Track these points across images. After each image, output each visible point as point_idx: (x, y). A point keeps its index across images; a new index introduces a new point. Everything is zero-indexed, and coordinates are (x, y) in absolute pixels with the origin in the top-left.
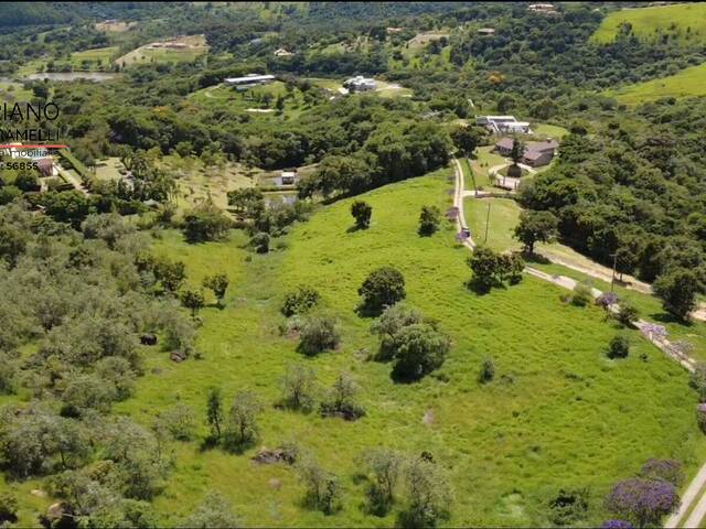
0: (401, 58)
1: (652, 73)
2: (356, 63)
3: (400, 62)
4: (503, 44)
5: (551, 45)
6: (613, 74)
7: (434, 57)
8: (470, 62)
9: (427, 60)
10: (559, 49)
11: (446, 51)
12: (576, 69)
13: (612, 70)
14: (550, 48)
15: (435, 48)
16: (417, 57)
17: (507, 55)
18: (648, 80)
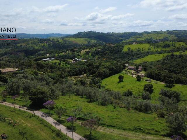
0: (80, 55)
1: (138, 57)
2: (69, 57)
3: (79, 56)
4: (103, 52)
5: (114, 52)
6: (129, 58)
7: (88, 55)
8: (96, 56)
9: (86, 56)
10: (116, 53)
11: (90, 54)
12: (121, 57)
13: (129, 57)
14: (115, 53)
15: (87, 53)
16: (83, 55)
17: (105, 54)
18: (138, 59)
